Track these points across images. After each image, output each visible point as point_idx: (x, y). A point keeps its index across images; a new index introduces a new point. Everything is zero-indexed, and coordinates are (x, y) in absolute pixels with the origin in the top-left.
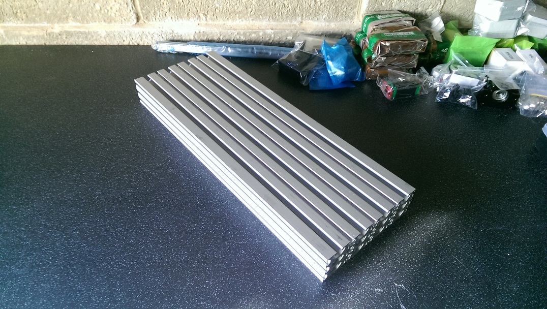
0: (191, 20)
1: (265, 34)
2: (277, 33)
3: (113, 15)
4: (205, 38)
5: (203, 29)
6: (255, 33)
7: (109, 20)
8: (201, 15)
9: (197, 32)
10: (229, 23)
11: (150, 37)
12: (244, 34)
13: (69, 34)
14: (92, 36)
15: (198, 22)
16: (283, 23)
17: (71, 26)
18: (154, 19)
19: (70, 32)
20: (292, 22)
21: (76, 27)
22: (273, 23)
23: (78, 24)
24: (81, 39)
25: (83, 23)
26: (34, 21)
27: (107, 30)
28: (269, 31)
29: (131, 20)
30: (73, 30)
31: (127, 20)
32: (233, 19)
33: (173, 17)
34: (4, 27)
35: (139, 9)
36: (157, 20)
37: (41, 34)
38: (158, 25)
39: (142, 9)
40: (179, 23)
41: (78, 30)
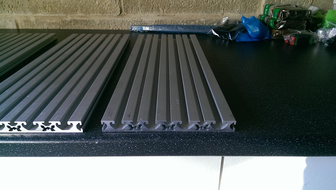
0: (154, 12)
1: (200, 21)
2: (208, 21)
3: (106, 8)
5: (160, 18)
6: (193, 21)
7: (103, 12)
8: (160, 9)
9: (157, 20)
10: (178, 14)
11: (126, 24)
12: (187, 22)
13: (76, 22)
14: (91, 23)
15: (158, 14)
17: (78, 16)
18: (131, 12)
19: (77, 20)
21: (81, 17)
22: (205, 14)
23: (83, 15)
24: (83, 26)
25: (86, 14)
26: (56, 13)
27: (100, 19)
28: (202, 20)
29: (116, 12)
30: (79, 19)
31: (114, 12)
32: (180, 12)
33: (143, 10)
34: (36, 17)
35: (122, 5)
36: (133, 13)
37: (58, 21)
38: (133, 16)
39: (124, 5)
40: (146, 15)
41: (82, 19)
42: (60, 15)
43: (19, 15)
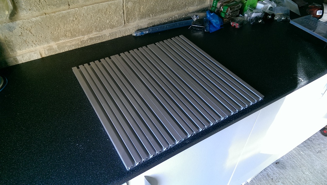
0: (147, 18)
1: (175, 17)
2: (179, 15)
3: (114, 24)
4: (151, 25)
5: (151, 21)
6: (171, 18)
7: (112, 27)
8: (151, 15)
9: (149, 23)
10: (162, 16)
11: (128, 31)
12: (167, 19)
13: (91, 39)
14: (103, 37)
15: (149, 18)
16: (182, 10)
17: (93, 35)
18: (131, 22)
20: (184, 9)
21: (96, 34)
22: (178, 12)
23: (98, 33)
24: (97, 41)
25: (100, 31)
27: (110, 32)
28: (176, 16)
29: (122, 24)
30: (94, 37)
31: (121, 25)
32: (163, 14)
33: (139, 19)
34: (58, 44)
35: (125, 18)
36: (132, 22)
37: (77, 43)
38: (132, 24)
39: (127, 18)
40: (141, 21)
41: (96, 36)
42: (79, 37)
43: (42, 46)
